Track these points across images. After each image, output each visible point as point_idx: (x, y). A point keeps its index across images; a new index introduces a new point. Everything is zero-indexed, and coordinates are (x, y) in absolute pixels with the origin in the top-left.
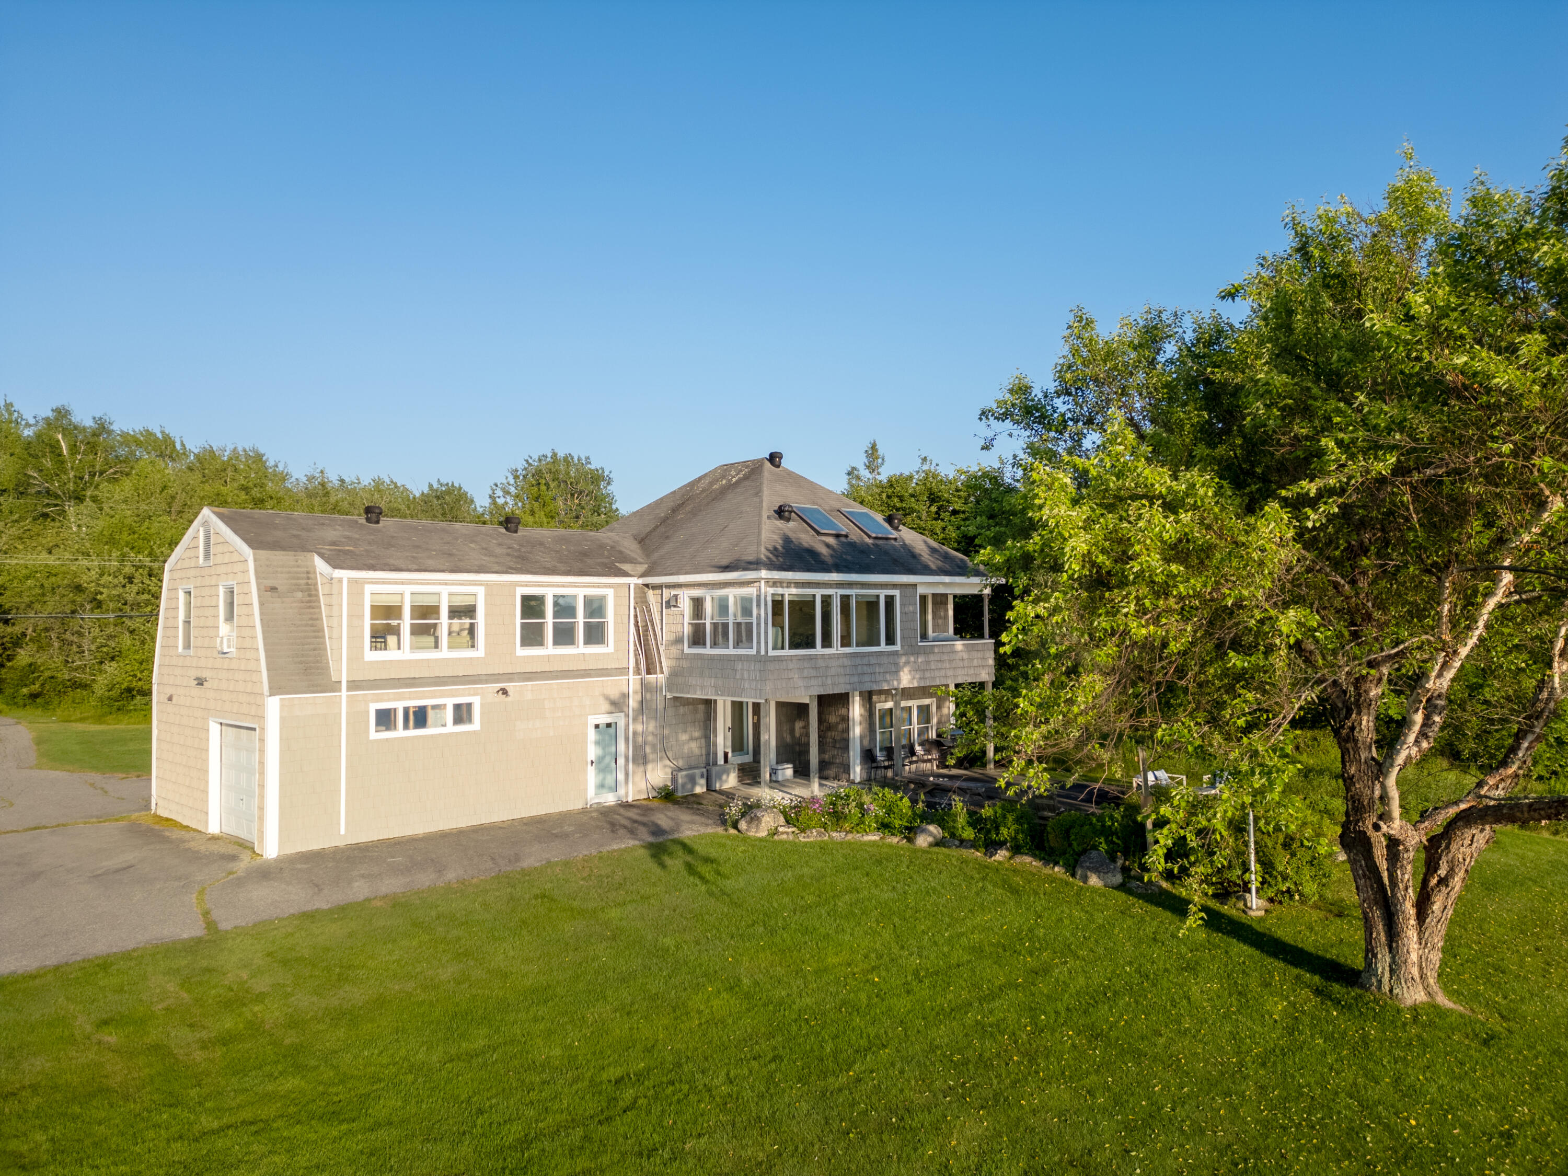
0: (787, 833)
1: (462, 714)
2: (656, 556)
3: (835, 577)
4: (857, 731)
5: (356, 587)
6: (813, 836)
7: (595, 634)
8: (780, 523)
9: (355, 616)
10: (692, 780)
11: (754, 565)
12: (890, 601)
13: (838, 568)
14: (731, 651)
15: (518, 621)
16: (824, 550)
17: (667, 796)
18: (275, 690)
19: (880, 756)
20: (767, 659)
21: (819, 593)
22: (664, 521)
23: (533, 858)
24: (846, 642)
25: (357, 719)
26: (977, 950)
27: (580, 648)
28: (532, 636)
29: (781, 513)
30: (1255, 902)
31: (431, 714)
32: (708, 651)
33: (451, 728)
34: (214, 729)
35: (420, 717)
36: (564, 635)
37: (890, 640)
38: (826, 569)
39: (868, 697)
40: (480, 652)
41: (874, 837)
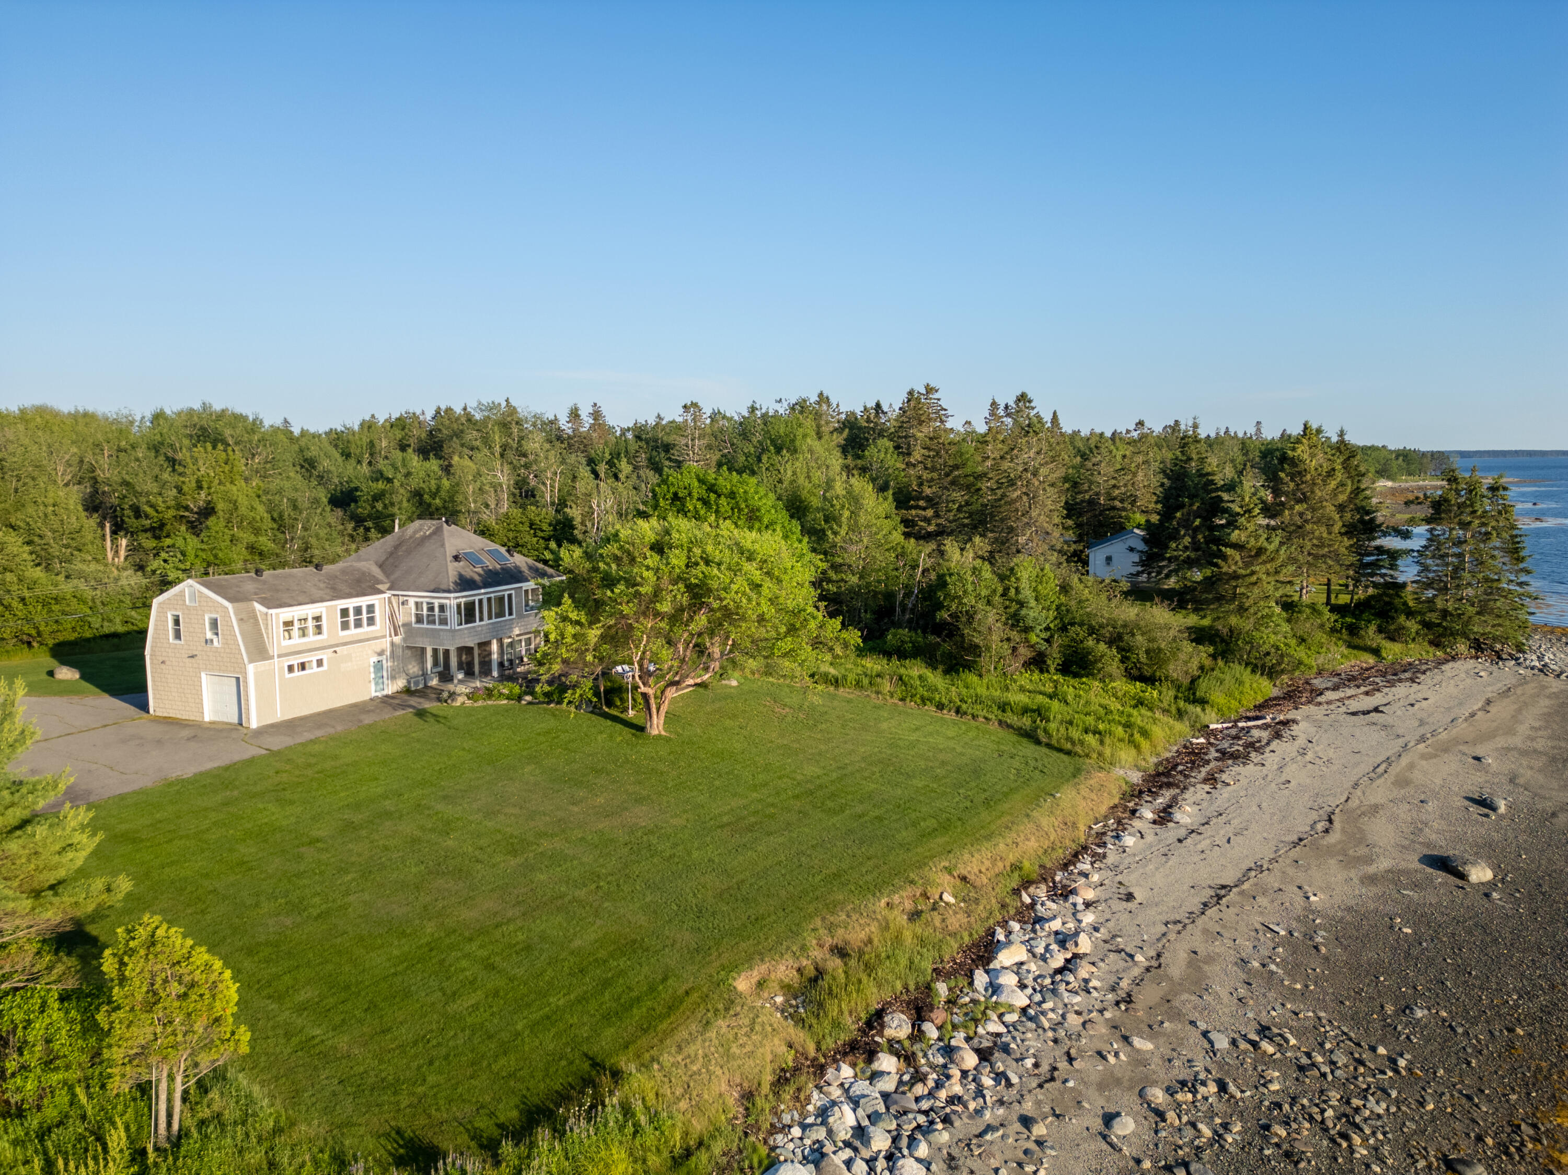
0: (469, 703)
1: (320, 663)
2: (392, 577)
3: (483, 591)
4: (495, 656)
5: (277, 614)
6: (480, 703)
7: (371, 621)
8: (456, 564)
9: (278, 628)
10: (417, 683)
11: (449, 591)
12: (510, 596)
13: (485, 587)
14: (437, 626)
15: (339, 620)
16: (477, 578)
17: (407, 691)
18: (251, 661)
19: (506, 664)
20: (455, 631)
21: (477, 599)
22: (391, 554)
23: (368, 720)
24: (490, 618)
25: (281, 669)
26: (539, 734)
27: (366, 629)
28: (345, 626)
29: (456, 558)
30: (631, 713)
31: (307, 665)
32: (425, 626)
33: (315, 669)
34: (203, 675)
35: (303, 666)
36: (358, 624)
37: (511, 614)
38: (480, 588)
39: (500, 641)
40: (324, 636)
41: (505, 702)
